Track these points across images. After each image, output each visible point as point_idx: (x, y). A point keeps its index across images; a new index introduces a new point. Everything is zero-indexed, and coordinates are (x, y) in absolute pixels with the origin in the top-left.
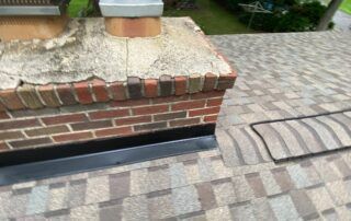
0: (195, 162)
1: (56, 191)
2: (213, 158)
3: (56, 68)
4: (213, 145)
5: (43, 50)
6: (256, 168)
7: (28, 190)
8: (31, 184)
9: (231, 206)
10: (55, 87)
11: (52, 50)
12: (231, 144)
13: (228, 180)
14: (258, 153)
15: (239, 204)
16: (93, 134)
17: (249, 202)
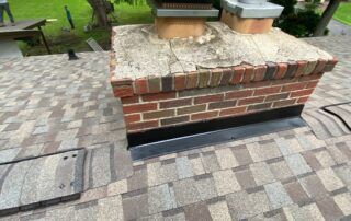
0: (293, 136)
1: (194, 160)
2: (306, 133)
3: (215, 57)
4: (303, 124)
5: (199, 45)
6: (341, 139)
7: (173, 160)
8: (174, 155)
9: (333, 167)
10: (221, 70)
11: (204, 44)
12: (317, 122)
13: (324, 148)
14: (339, 128)
15: (338, 166)
16: (219, 113)
17: (345, 164)
